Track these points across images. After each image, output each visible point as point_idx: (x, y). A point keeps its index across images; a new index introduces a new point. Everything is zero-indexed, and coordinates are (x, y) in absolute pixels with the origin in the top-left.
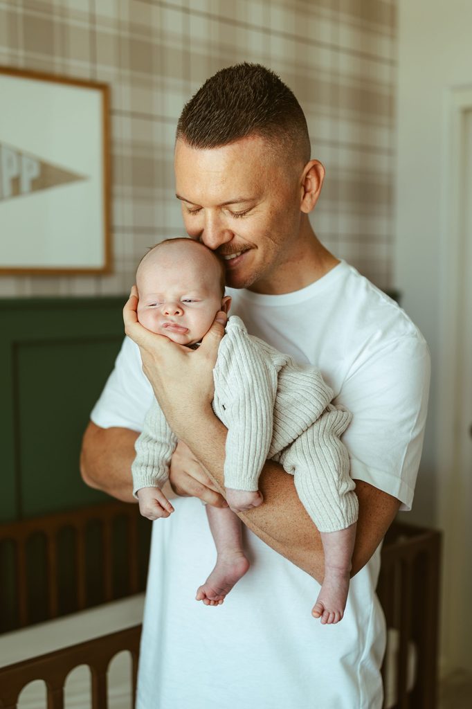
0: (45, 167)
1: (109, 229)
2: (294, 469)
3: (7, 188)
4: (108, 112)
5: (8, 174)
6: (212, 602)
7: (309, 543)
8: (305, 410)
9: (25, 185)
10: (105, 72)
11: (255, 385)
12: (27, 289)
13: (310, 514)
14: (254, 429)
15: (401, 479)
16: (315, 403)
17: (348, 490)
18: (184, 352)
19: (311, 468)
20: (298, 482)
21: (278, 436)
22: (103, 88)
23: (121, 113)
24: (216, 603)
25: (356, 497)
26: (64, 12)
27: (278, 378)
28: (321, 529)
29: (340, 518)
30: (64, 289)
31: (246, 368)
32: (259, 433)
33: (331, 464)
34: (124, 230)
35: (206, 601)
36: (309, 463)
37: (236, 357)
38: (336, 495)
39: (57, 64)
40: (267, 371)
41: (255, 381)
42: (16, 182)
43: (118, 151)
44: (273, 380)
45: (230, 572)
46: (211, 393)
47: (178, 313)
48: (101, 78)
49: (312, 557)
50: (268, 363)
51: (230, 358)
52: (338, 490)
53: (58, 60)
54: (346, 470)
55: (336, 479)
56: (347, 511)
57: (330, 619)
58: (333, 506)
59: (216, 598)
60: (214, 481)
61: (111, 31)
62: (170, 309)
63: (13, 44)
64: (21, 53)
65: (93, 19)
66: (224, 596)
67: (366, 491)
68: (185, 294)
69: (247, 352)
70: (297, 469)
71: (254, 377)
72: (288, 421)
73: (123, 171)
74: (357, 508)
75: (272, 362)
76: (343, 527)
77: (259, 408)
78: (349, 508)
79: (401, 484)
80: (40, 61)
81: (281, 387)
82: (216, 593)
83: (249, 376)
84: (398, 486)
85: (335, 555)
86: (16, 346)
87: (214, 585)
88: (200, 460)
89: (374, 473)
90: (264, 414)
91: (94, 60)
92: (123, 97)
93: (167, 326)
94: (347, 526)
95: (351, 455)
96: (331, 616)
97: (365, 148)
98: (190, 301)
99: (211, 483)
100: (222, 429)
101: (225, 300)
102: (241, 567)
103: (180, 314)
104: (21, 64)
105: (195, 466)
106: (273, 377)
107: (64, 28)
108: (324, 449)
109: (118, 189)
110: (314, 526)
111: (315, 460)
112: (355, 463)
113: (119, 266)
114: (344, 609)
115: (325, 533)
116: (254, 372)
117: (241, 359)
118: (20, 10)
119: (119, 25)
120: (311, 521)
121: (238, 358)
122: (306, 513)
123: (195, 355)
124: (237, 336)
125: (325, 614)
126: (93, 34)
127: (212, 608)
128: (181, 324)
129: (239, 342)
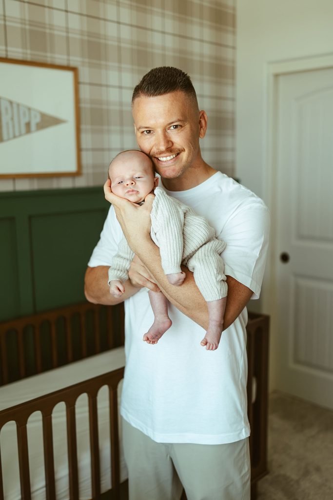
0: (43, 116)
1: (79, 150)
2: (194, 269)
3: (23, 129)
4: (77, 83)
5: (24, 121)
6: (151, 342)
7: (201, 308)
8: (199, 236)
9: (33, 127)
10: (75, 61)
11: (171, 218)
12: (35, 185)
13: (201, 292)
14: (172, 241)
15: (252, 278)
16: (204, 232)
17: (221, 279)
18: (135, 206)
19: (203, 266)
20: (195, 275)
21: (186, 247)
22: (74, 70)
23: (84, 83)
24: (154, 343)
25: (226, 284)
26: (51, 27)
27: (185, 218)
28: (207, 300)
29: (217, 293)
30: (55, 184)
31: (166, 210)
32: (175, 242)
33: (213, 265)
34: (87, 150)
35: (148, 341)
36: (202, 264)
37: (160, 206)
38: (215, 281)
39: (49, 58)
40: (178, 212)
41: (170, 216)
42: (28, 125)
43: (82, 105)
44: (181, 218)
45: (161, 326)
46: (149, 228)
47: (132, 184)
48: (73, 64)
49: (202, 316)
50: (178, 208)
51: (158, 207)
52: (216, 279)
53: (49, 55)
54: (221, 269)
55: (215, 272)
56: (221, 290)
57: (211, 348)
58: (213, 287)
59: (153, 340)
60: (152, 275)
61: (78, 37)
62: (129, 182)
63: (24, 46)
64: (29, 51)
65: (67, 30)
66: (158, 339)
67: (233, 282)
68: (135, 174)
69: (166, 203)
70: (195, 268)
71: (170, 214)
72: (190, 241)
73: (86, 116)
74: (227, 289)
75: (181, 208)
76: (218, 298)
77: (173, 230)
78: (222, 289)
79: (252, 281)
80: (39, 56)
81: (186, 222)
82: (154, 337)
83: (167, 214)
84: (250, 281)
85: (215, 314)
86: (30, 218)
87: (152, 333)
88: (145, 265)
89: (236, 273)
90: (176, 232)
91: (68, 54)
92: (85, 74)
93: (128, 192)
94: (220, 298)
95: (225, 264)
96: (211, 346)
97: (218, 98)
98: (139, 178)
99: (150, 277)
100: (157, 248)
101: (155, 179)
102: (167, 325)
103: (134, 184)
104: (29, 58)
105: (143, 268)
106: (181, 214)
107: (52, 35)
108: (210, 258)
109: (83, 127)
110: (203, 299)
111: (205, 262)
112: (227, 267)
113: (85, 171)
114: (218, 343)
115: (209, 302)
116: (170, 212)
117: (163, 207)
118: (27, 27)
119: (82, 33)
120: (202, 295)
121: (161, 206)
122: (199, 291)
123: (141, 208)
124: (160, 195)
125: (208, 344)
126: (68, 38)
127: (151, 345)
128: (136, 189)
129: (162, 198)
